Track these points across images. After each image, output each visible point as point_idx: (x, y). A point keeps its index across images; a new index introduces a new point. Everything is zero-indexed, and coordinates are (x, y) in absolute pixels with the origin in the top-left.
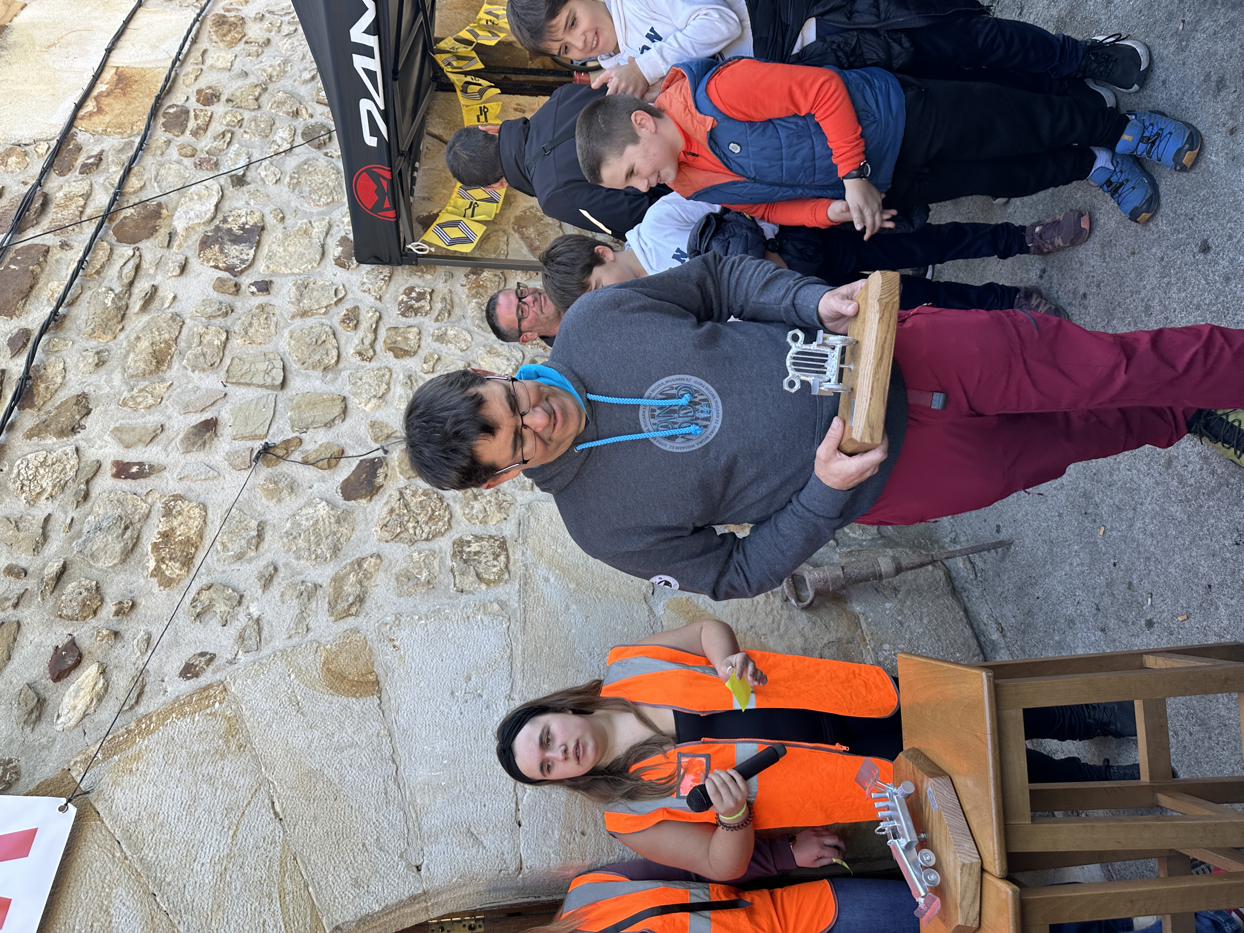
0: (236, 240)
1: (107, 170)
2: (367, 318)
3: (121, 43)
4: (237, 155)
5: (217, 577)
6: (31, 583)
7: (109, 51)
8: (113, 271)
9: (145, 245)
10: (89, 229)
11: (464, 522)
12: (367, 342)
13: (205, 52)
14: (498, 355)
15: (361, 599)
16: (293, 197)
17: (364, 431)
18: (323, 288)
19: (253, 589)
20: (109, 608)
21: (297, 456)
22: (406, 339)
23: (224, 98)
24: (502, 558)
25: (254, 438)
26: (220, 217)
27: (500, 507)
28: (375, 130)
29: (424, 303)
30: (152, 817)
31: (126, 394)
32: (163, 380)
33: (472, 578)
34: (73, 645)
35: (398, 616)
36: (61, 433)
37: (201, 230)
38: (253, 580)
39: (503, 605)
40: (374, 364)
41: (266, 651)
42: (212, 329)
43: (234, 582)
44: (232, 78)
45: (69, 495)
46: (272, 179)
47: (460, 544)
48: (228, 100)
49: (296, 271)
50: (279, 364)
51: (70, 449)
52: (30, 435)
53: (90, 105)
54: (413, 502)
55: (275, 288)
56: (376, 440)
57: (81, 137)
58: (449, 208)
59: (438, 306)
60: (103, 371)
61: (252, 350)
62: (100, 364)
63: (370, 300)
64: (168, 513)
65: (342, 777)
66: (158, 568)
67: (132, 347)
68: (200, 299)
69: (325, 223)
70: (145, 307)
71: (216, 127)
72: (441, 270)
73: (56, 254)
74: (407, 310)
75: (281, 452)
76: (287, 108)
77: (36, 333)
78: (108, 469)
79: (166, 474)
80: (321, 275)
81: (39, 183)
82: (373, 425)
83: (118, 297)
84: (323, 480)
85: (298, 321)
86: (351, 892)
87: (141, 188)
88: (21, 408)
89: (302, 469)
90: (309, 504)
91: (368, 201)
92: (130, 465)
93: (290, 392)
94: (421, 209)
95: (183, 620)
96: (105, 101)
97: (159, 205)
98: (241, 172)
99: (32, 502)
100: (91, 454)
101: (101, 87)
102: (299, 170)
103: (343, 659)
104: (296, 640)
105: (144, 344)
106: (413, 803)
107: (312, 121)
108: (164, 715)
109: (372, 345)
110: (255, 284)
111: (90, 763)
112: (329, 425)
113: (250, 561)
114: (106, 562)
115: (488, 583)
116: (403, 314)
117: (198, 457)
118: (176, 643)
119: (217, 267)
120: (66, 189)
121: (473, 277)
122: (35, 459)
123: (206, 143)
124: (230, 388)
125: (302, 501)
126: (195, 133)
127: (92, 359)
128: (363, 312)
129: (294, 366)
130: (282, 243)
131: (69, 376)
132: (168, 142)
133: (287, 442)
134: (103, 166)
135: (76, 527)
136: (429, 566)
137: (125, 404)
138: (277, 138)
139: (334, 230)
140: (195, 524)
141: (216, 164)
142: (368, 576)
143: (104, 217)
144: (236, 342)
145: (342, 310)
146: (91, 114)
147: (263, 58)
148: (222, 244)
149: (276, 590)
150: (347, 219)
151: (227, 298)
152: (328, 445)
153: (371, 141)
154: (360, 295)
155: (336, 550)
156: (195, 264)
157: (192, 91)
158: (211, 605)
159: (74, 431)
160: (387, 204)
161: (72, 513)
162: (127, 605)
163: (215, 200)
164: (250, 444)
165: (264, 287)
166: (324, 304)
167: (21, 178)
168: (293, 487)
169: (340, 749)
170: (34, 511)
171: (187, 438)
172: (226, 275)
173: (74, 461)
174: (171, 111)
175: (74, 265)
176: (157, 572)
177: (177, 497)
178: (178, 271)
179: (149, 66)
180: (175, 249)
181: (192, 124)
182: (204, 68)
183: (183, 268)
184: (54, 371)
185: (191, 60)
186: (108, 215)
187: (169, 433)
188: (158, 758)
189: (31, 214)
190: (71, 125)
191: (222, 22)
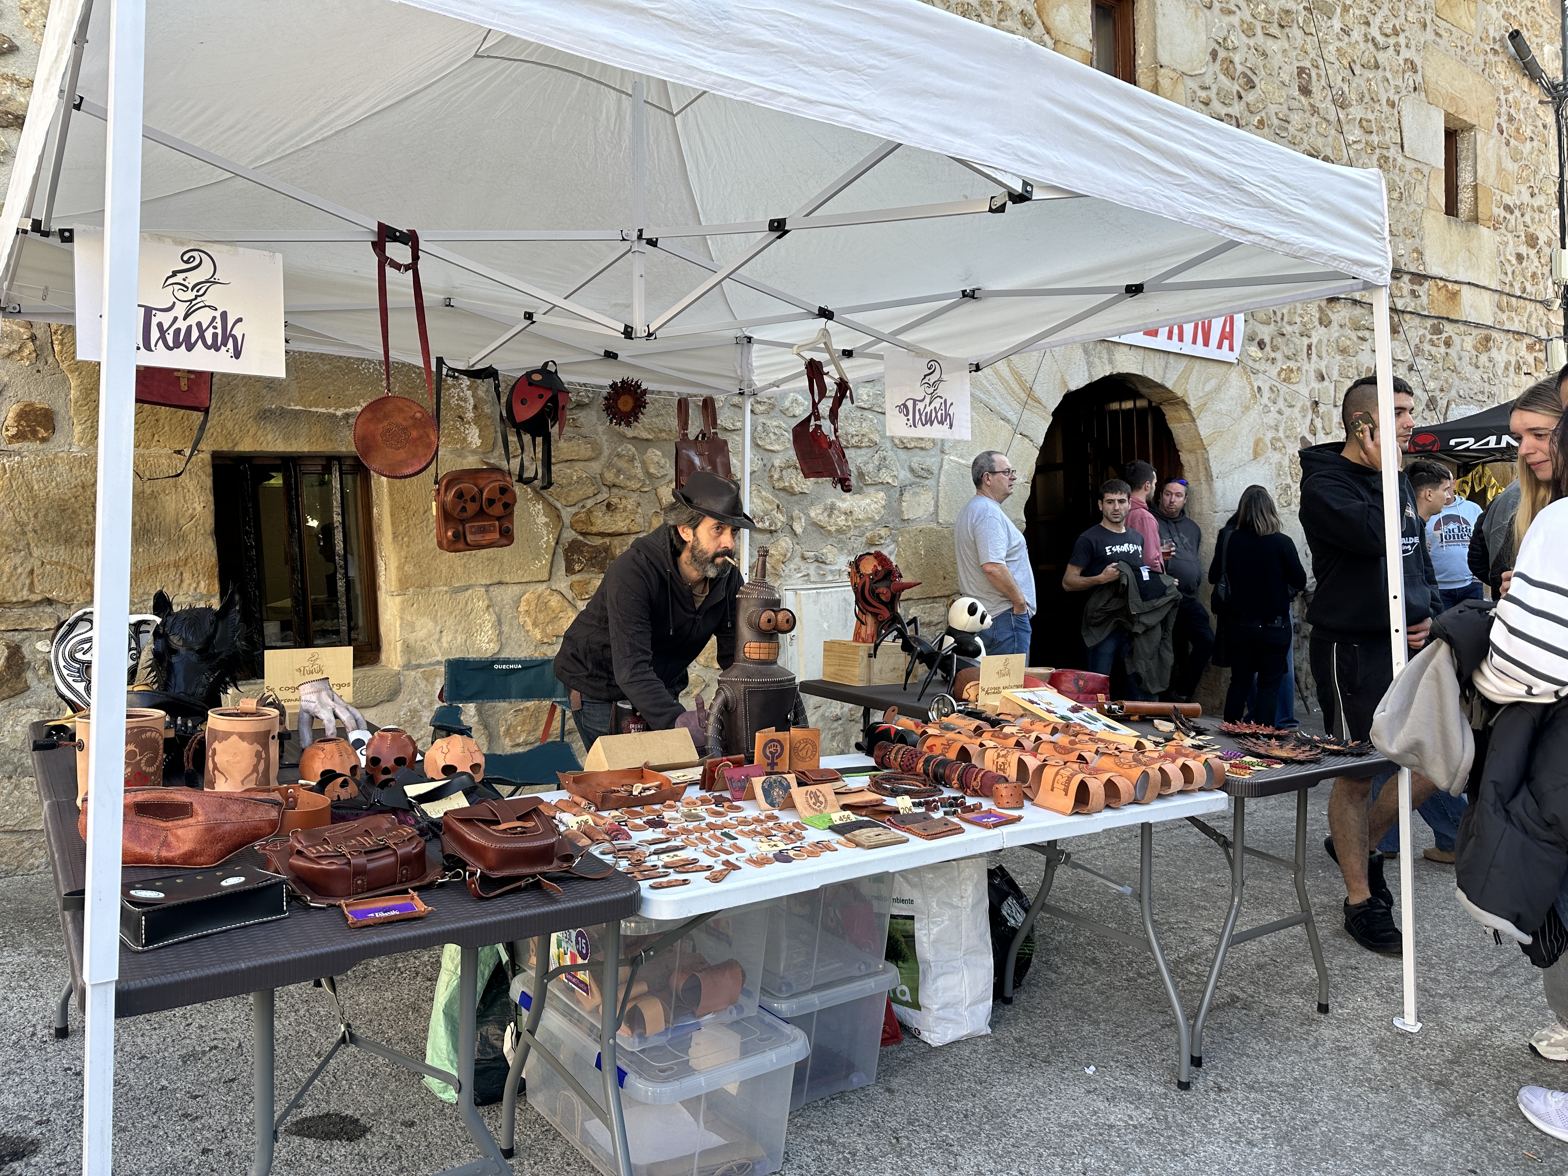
1: (1413, 303)
3: (1473, 289)
5: (1281, 392)
7: (1469, 283)
13: (1471, 334)
15: (1275, 449)
19: (1277, 407)
20: (1273, 355)
21: (1314, 417)
23: (1448, 350)
25: (1320, 398)
28: (1458, 444)
30: (1230, 386)
31: (1332, 340)
32: (1336, 354)
33: (1280, 492)
34: (1265, 345)
36: (1320, 319)
41: (1263, 416)
43: (1279, 399)
44: (1458, 353)
45: (1302, 329)
47: (1289, 487)
48: (1447, 354)
51: (1315, 324)
52: (1319, 307)
53: (1441, 284)
60: (1339, 327)
62: (1341, 325)
64: (1297, 369)
65: (1236, 449)
66: (1283, 369)
67: (1347, 337)
70: (1359, 338)
71: (1434, 350)
75: (1315, 410)
76: (1445, 385)
78: (1310, 341)
79: (1308, 364)
83: (1363, 326)
84: (1306, 428)
86: (1214, 455)
88: (1327, 300)
89: (1310, 420)
91: (1418, 440)
92: (1311, 349)
95: (1270, 383)
96: (1444, 290)
97: (1399, 332)
98: (1414, 368)
100: (1313, 333)
101: (1450, 285)
103: (1261, 445)
104: (1266, 426)
105: (1348, 342)
107: (1438, 399)
108: (1250, 383)
111: (1244, 364)
112: (1323, 429)
113: (1284, 404)
114: (1285, 350)
117: (1313, 375)
118: (1265, 382)
120: (1404, 286)
122: (1312, 312)
123: (1427, 347)
124: (1334, 384)
125: (1300, 421)
126: (1431, 340)
127: (1343, 322)
132: (1426, 328)
133: (1318, 412)
134: (1414, 300)
135: (1294, 335)
136: (1283, 474)
137: (1328, 341)
138: (1431, 383)
140: (1294, 380)
141: (1417, 355)
142: (1281, 451)
143: (1393, 308)
146: (1437, 286)
147: (1469, 367)
149: (1277, 416)
152: (1317, 429)
153: (1452, 442)
155: (1287, 437)
157: (1451, 334)
158: (1274, 392)
159: (1320, 323)
160: (1417, 448)
161: (1298, 332)
162: (1274, 361)
163: (1402, 358)
164: (1318, 396)
167: (1408, 262)
168: (1304, 416)
169: (1242, 447)
170: (1298, 317)
171: (1319, 370)
173: (1312, 326)
174: (1441, 326)
177: (1302, 371)
178: (1372, 348)
179: (1462, 307)
181: (1435, 337)
182: (1463, 337)
185: (1466, 329)
186: (1396, 311)
187: (1320, 362)
188: (1243, 385)
190: (1432, 278)
191: (1488, 339)
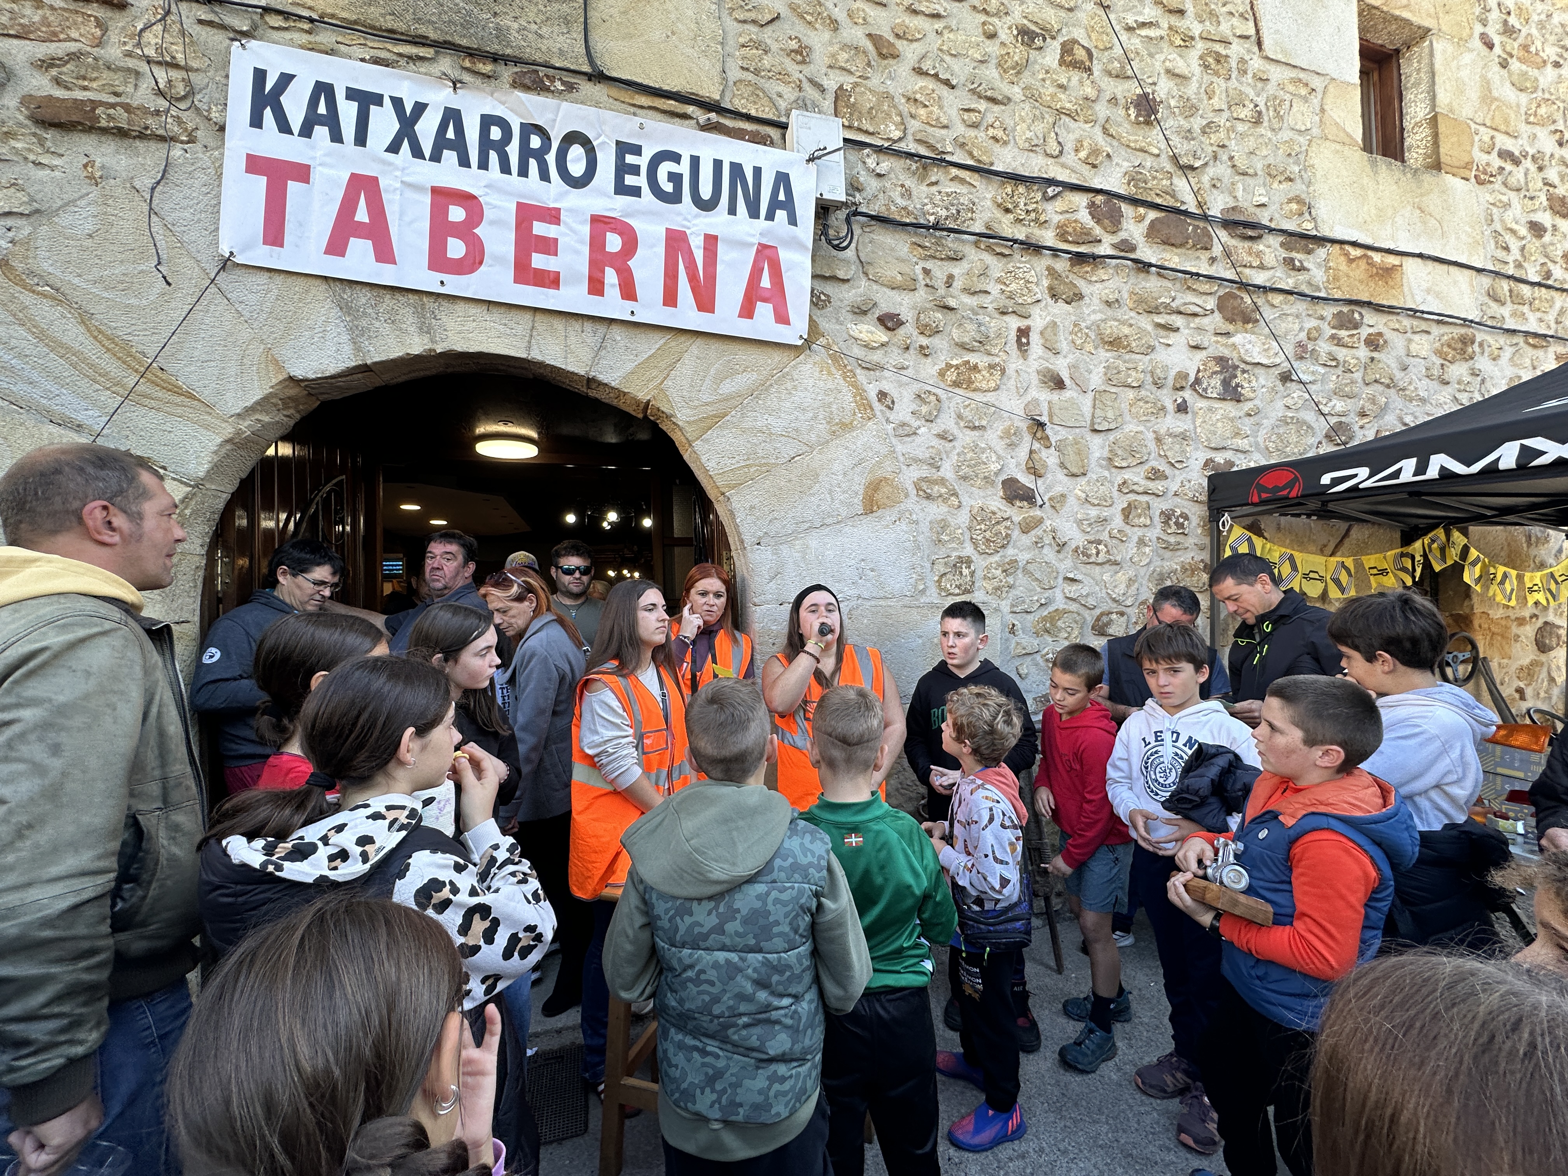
0: (1226, 383)
1: (1289, 276)
2: (1158, 486)
3: (1430, 264)
4: (1313, 373)
5: (945, 405)
6: (942, 291)
7: (1420, 256)
8: (1190, 298)
9: (1217, 316)
10: (1230, 275)
11: (984, 564)
12: (1135, 487)
13: (1428, 332)
14: (1128, 586)
15: (928, 497)
16: (1273, 421)
17: (1058, 489)
18: (1184, 452)
19: (937, 428)
20: (924, 341)
21: (1036, 446)
22: (1140, 516)
23: (1375, 355)
24: (957, 591)
25: (1051, 416)
26: (1248, 367)
27: (998, 589)
28: (1336, 482)
29: (1174, 528)
30: (795, 388)
31: (1083, 325)
32: (1096, 348)
33: (943, 570)
34: (901, 323)
35: (916, 522)
36: (1051, 289)
37: (1235, 355)
38: (943, 427)
39: (923, 592)
40: (1116, 494)
41: (894, 441)
42: (1142, 376)
43: (942, 415)
44: (1398, 358)
45: (1003, 302)
46: (1289, 402)
47: (968, 562)
48: (1372, 359)
49: (1199, 430)
50: (1112, 426)
51: (1039, 296)
52: (1049, 269)
53: (1358, 252)
54: (1001, 528)
55: (1182, 416)
56: (1050, 499)
57: (1321, 252)
58: (1268, 545)
59: (1172, 539)
60: (1103, 306)
61: (1125, 406)
62: (1108, 304)
63: (1174, 486)
64: (991, 367)
65: (813, 495)
66: (951, 366)
67: (1123, 323)
68: (1169, 363)
69: (1247, 448)
70: (1159, 326)
71: (1342, 353)
72: (1207, 541)
73: (1205, 256)
74: (1167, 516)
75: (1039, 435)
76: (1368, 406)
77: (1132, 256)
78: (1023, 323)
79: (1021, 361)
80: (1197, 449)
81: (1271, 230)
82: (1063, 496)
83: (1167, 306)
84: (1018, 465)
85: (1151, 436)
86: (747, 505)
87: (1273, 306)
88: (1071, 259)
89: (1027, 450)
90: (999, 457)
91: (1266, 481)
92: (1027, 336)
93: (1089, 436)
94: (1265, 522)
95: (916, 387)
96: (1363, 264)
97: (1257, 321)
98: (1294, 377)
99: (999, 280)
100: (1036, 311)
101: (1377, 257)
102: (1301, 423)
103: (887, 489)
104: (901, 459)
105: (1126, 330)
106: (796, 538)
107: (1356, 428)
108: (855, 385)
109: (1132, 491)
110: (1185, 401)
111: (827, 347)
112: (1062, 465)
113: (957, 424)
114: (956, 334)
115: (939, 581)
116: (1162, 513)
117: (1035, 379)
118: (901, 385)
119: (1199, 371)
120: (1267, 250)
121: (1202, 566)
122: (1032, 276)
123: (1324, 347)
124: (1091, 395)
125: (1001, 452)
126: (1333, 337)
127: (1112, 298)
128: (1163, 483)
129: (1111, 437)
130: (1224, 417)
131: (1098, 285)
132: (1322, 318)
133: (1047, 438)
134: (1293, 273)
135: (981, 311)
136: (952, 540)
137: (1075, 325)
138: (1334, 402)
139: (1242, 456)
140: (984, 385)
141: (1302, 358)
142: (945, 500)
143: (1241, 283)
144: (1131, 394)
145: (1163, 467)
146: (1347, 255)
147: (1426, 381)
148: (1221, 372)
149: (936, 442)
150: (1252, 465)
151: (1170, 382)
152: (1045, 466)
153: (1326, 479)
154: (1178, 480)
155: (965, 478)
156: (1202, 355)
157: (1380, 328)
158: (925, 403)
159: (1053, 296)
160: (1264, 496)
161: (990, 307)
162: (926, 352)
163: (1265, 361)
164: (1046, 413)
165: (1182, 408)
166: (1169, 454)
167: (1277, 216)
168: (1012, 445)
169: (830, 492)
170: (992, 283)
171: (1049, 370)
172: (1192, 378)
173: (1029, 301)
174: (1356, 316)
175: (1194, 270)
176: (949, 366)
177: (1003, 371)
178: (1193, 344)
179: (1406, 289)
180: (1215, 339)
181: (1343, 333)
182: (1409, 335)
183: (1196, 347)
184: (1102, 274)
185: (1415, 323)
186: (1244, 286)
187: (1053, 358)
188: (830, 385)
189: (1241, 230)
190: (1333, 241)
191: (1466, 341)
